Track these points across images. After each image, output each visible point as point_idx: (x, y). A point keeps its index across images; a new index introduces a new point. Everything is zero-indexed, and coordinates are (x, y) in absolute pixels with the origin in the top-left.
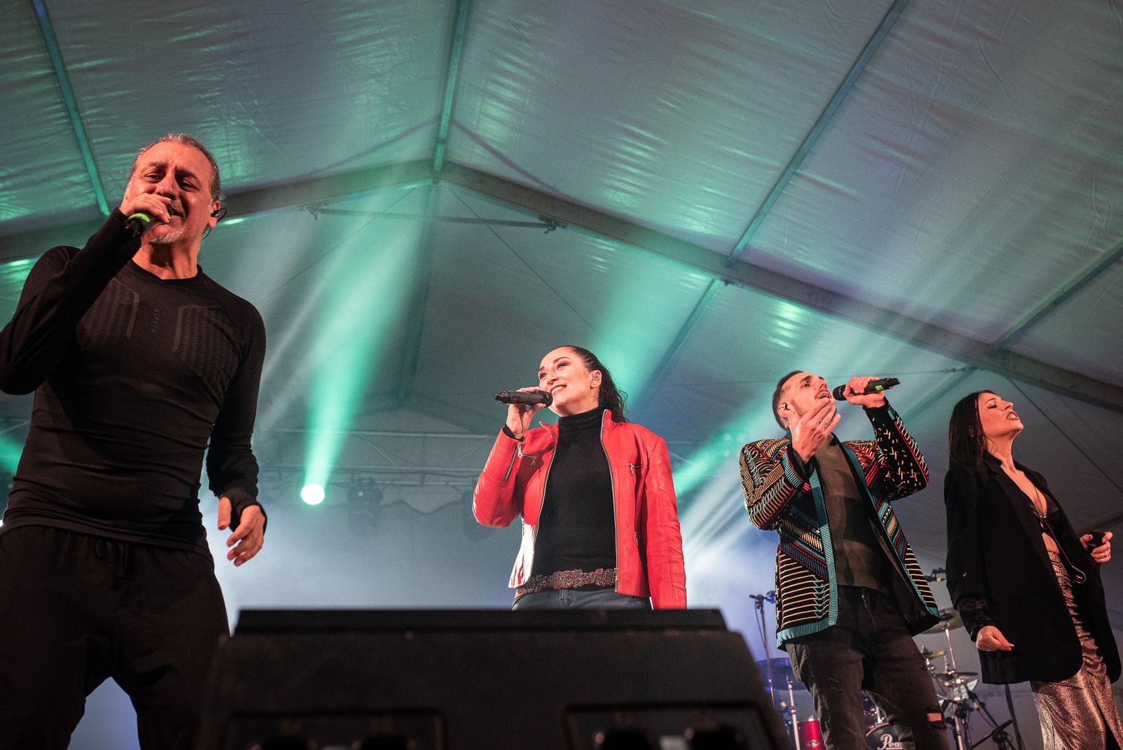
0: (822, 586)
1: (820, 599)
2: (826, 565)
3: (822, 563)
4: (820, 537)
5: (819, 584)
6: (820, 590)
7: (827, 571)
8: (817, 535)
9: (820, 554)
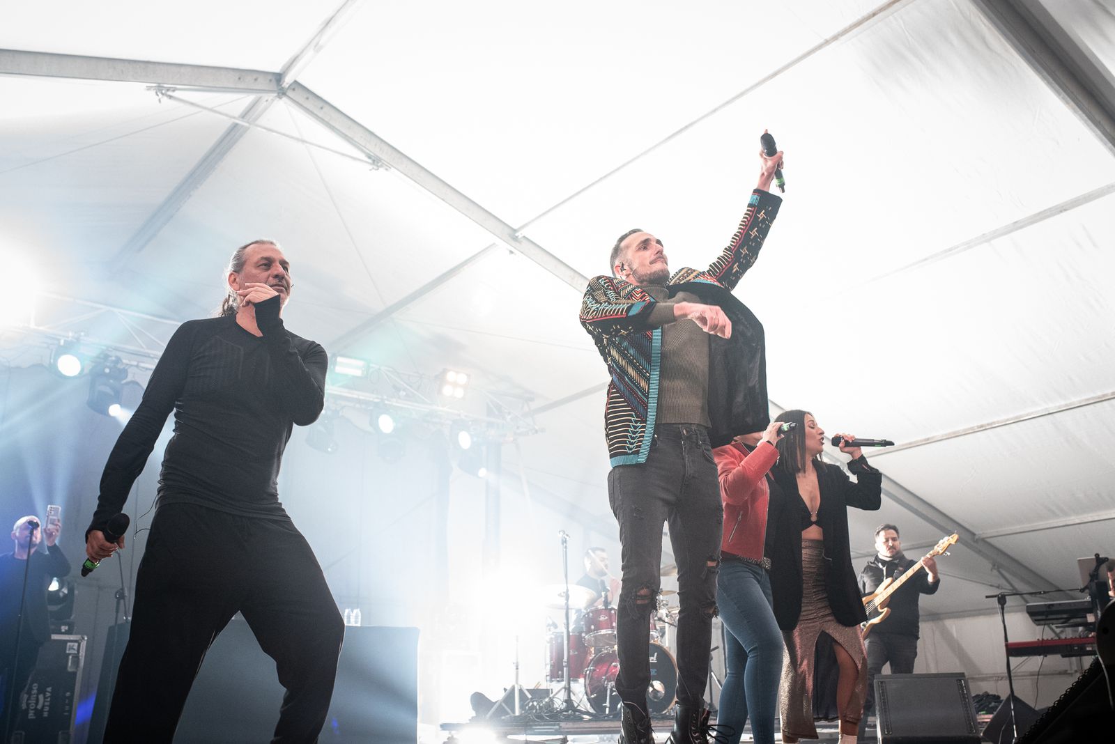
0: (638, 424)
1: (633, 436)
2: (647, 406)
3: (644, 403)
4: (649, 380)
5: (636, 422)
6: (635, 427)
7: (647, 413)
8: (646, 377)
9: (644, 395)
